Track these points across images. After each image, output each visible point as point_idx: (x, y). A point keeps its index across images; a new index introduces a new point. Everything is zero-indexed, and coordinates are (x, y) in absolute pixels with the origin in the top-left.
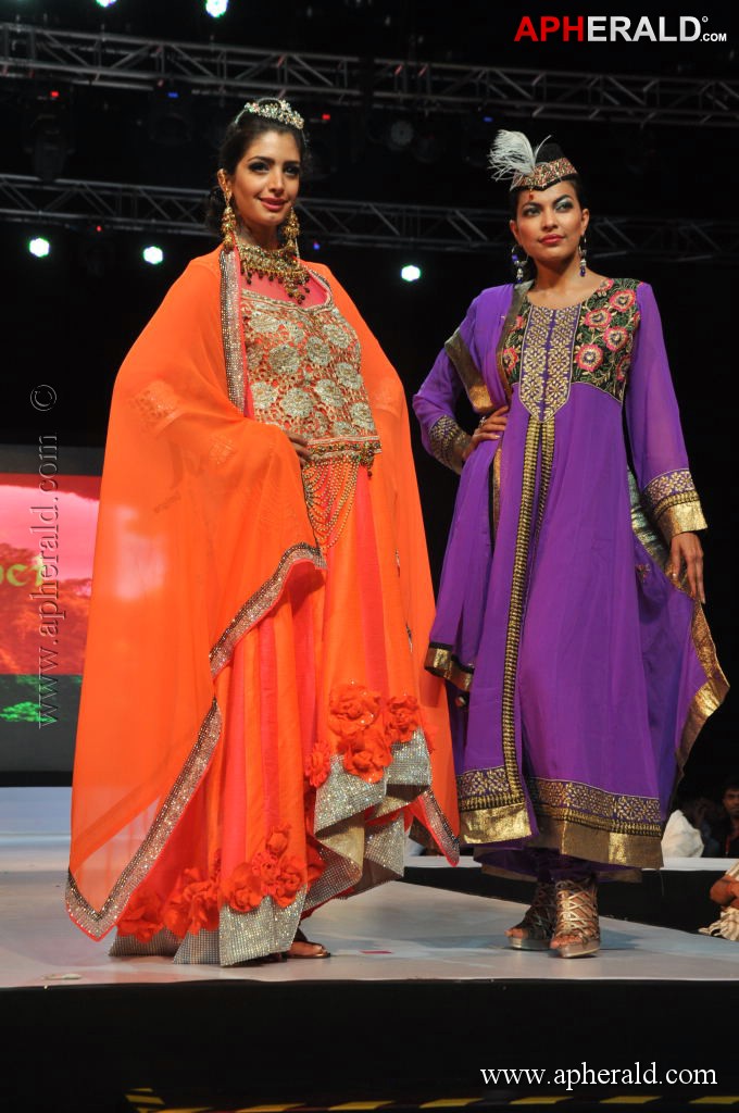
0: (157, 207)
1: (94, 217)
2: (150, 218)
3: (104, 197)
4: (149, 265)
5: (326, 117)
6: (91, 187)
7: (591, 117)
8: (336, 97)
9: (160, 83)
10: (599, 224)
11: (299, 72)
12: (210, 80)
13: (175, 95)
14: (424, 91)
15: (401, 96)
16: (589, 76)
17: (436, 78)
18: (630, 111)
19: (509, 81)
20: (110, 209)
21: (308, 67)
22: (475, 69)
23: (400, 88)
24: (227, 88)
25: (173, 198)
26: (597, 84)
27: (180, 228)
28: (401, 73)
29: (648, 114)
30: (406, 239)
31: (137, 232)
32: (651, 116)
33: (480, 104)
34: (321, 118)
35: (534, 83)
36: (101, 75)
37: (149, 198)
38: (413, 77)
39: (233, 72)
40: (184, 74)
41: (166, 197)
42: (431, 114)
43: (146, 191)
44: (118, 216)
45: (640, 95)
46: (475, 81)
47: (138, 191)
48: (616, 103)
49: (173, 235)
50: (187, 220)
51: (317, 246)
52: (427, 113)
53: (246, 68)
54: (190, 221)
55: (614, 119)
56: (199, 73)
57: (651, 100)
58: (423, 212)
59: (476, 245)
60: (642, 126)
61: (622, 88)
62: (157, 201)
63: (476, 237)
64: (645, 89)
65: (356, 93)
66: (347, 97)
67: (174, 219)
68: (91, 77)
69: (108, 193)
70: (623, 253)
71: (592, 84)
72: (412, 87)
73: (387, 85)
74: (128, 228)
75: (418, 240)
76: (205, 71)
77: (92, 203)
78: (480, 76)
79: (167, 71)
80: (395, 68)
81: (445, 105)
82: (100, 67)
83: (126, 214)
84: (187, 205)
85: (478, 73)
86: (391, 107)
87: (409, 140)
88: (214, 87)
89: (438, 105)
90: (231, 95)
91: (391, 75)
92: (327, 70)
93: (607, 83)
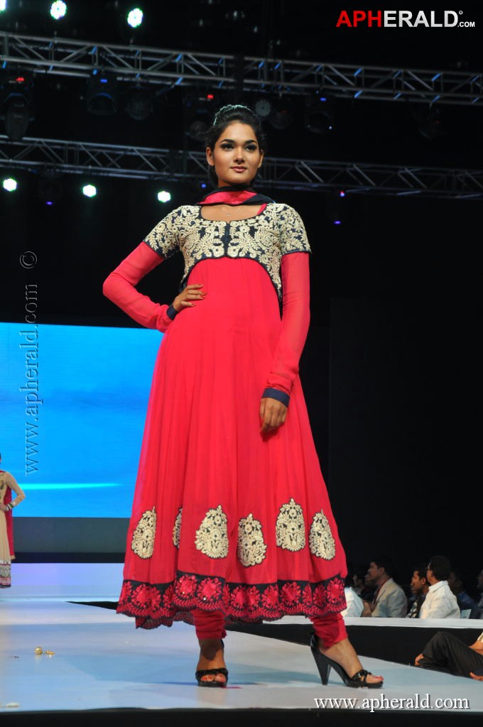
0: (93, 157)
1: (49, 164)
2: (88, 165)
3: (55, 150)
4: (86, 197)
5: (210, 97)
6: (47, 143)
7: (395, 98)
8: (217, 83)
9: (95, 72)
10: (402, 172)
11: (192, 65)
12: (129, 70)
13: (105, 81)
14: (279, 80)
15: (263, 83)
16: (394, 70)
17: (288, 70)
18: (423, 95)
19: (338, 73)
20: (60, 159)
21: (198, 63)
22: (315, 64)
23: (262, 77)
24: (142, 76)
25: (104, 151)
26: (400, 75)
27: (109, 172)
28: (263, 66)
29: (435, 96)
30: (266, 181)
31: (79, 175)
32: (438, 97)
33: (318, 89)
34: (207, 97)
35: (356, 74)
36: (52, 66)
37: (87, 151)
38: (271, 69)
39: (146, 65)
40: (111, 66)
41: (99, 151)
42: (283, 95)
43: (85, 146)
44: (65, 163)
45: (430, 83)
46: (315, 73)
47: (80, 147)
48: (413, 88)
49: (103, 177)
50: (113, 166)
51: (204, 186)
52: (281, 95)
53: (155, 62)
54: (116, 167)
55: (411, 100)
56: (122, 66)
57: (437, 86)
58: (278, 162)
59: (316, 185)
60: (431, 105)
61: (417, 79)
62: (93, 153)
63: (315, 180)
64: (433, 79)
65: (231, 80)
66: (225, 83)
67: (104, 166)
68: (47, 68)
69: (58, 147)
70: (418, 192)
71: (396, 76)
72: (271, 77)
73: (253, 75)
74: (72, 172)
75: (274, 182)
76: (127, 64)
77: (47, 154)
78: (318, 69)
79: (99, 64)
80: (259, 63)
81: (293, 89)
82: (53, 61)
83: (70, 162)
84: (114, 156)
85: (317, 67)
86: (256, 90)
87: (268, 113)
88: (133, 75)
89: (289, 89)
90: (145, 81)
91: (256, 68)
92: (212, 64)
93: (406, 75)
